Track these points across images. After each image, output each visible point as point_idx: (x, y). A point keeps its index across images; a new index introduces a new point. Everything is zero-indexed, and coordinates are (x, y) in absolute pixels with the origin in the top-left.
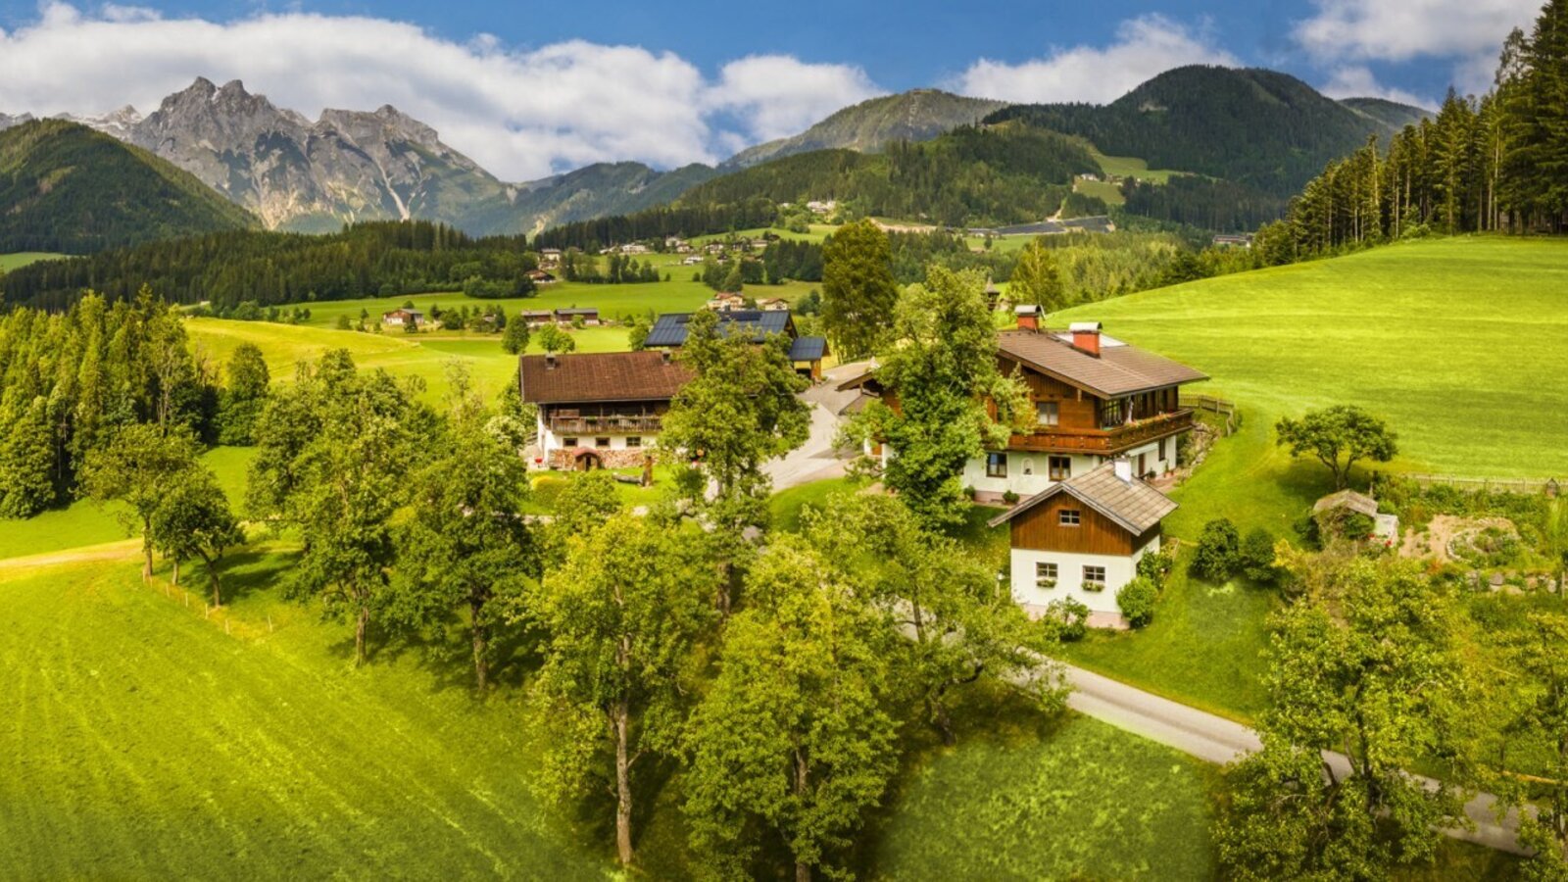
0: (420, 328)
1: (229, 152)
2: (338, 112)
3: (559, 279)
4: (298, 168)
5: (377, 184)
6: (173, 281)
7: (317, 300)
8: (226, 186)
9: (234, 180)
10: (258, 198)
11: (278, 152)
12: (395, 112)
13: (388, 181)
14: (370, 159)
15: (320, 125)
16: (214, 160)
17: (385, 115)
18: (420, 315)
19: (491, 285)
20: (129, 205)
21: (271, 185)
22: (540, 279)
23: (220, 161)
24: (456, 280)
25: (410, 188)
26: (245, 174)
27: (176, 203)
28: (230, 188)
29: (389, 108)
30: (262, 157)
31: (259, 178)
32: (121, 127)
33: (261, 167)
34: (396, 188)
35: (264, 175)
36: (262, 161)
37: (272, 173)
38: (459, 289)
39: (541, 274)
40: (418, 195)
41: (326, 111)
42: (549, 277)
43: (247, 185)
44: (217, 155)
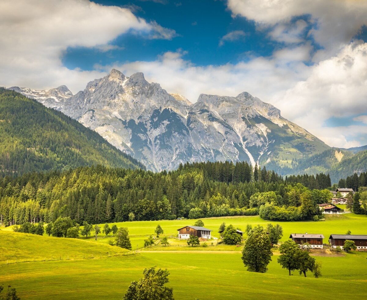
0: (201, 243)
1: (132, 121)
2: (210, 96)
3: (347, 211)
4: (180, 133)
5: (236, 145)
6: (37, 204)
7: (136, 219)
8: (129, 145)
9: (135, 140)
10: (151, 153)
11: (166, 122)
12: (251, 97)
13: (244, 144)
14: (231, 129)
15: (197, 105)
16: (122, 126)
17: (243, 99)
18: (208, 232)
19: (282, 210)
20: (41, 151)
21: (161, 145)
22: (326, 210)
23: (126, 127)
24: (255, 205)
25: (259, 149)
26: (142, 137)
27: (77, 151)
28: (132, 147)
29: (246, 95)
30: (155, 126)
31: (153, 141)
32: (57, 100)
33: (156, 132)
34: (250, 149)
35: (156, 138)
36: (155, 128)
37: (161, 137)
38: (255, 214)
39: (330, 207)
40: (265, 154)
41: (202, 96)
42: (336, 209)
43: (145, 143)
44: (124, 123)
